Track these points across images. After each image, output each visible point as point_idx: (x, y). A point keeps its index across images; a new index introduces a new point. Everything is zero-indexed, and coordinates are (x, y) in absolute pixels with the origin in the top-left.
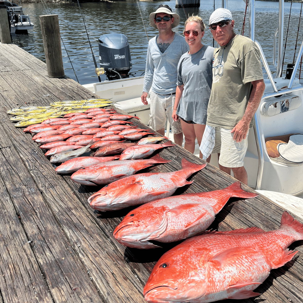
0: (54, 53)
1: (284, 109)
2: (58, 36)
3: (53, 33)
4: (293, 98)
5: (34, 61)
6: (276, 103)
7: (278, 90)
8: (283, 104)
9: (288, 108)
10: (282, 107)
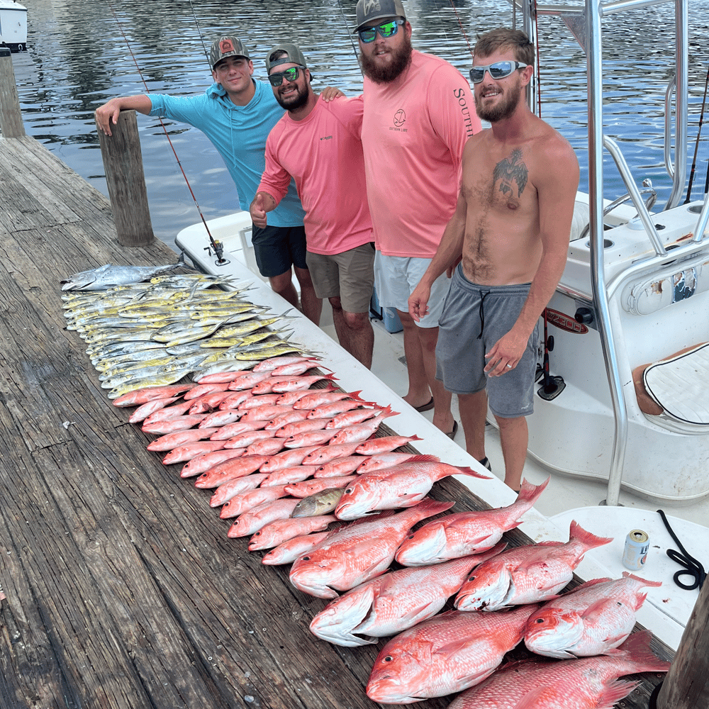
1: (682, 293)
4: (706, 264)
6: (661, 282)
8: (681, 281)
9: (693, 290)
10: (677, 289)
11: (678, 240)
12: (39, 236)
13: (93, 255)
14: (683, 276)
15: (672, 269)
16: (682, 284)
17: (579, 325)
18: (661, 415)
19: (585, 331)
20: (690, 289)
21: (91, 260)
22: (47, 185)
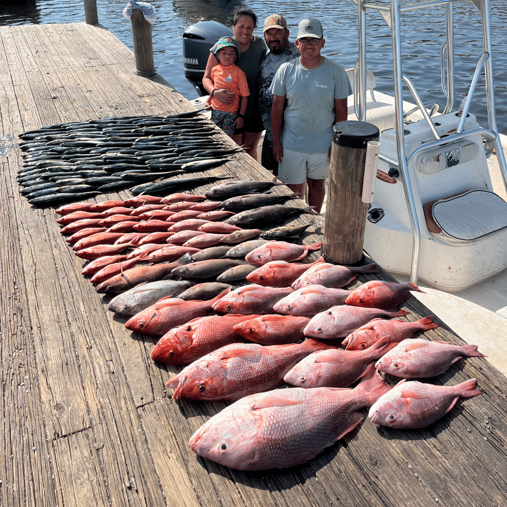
0: (143, 48)
1: (451, 162)
2: (149, 29)
3: (144, 26)
4: (465, 146)
5: (124, 52)
6: (439, 155)
7: (442, 137)
8: (450, 155)
9: (458, 161)
10: (448, 160)
11: (448, 132)
12: (96, 69)
13: (122, 79)
14: (451, 153)
15: (445, 148)
16: (451, 157)
17: (391, 178)
18: (441, 233)
19: (395, 182)
20: (456, 160)
21: (120, 81)
22: (105, 47)
